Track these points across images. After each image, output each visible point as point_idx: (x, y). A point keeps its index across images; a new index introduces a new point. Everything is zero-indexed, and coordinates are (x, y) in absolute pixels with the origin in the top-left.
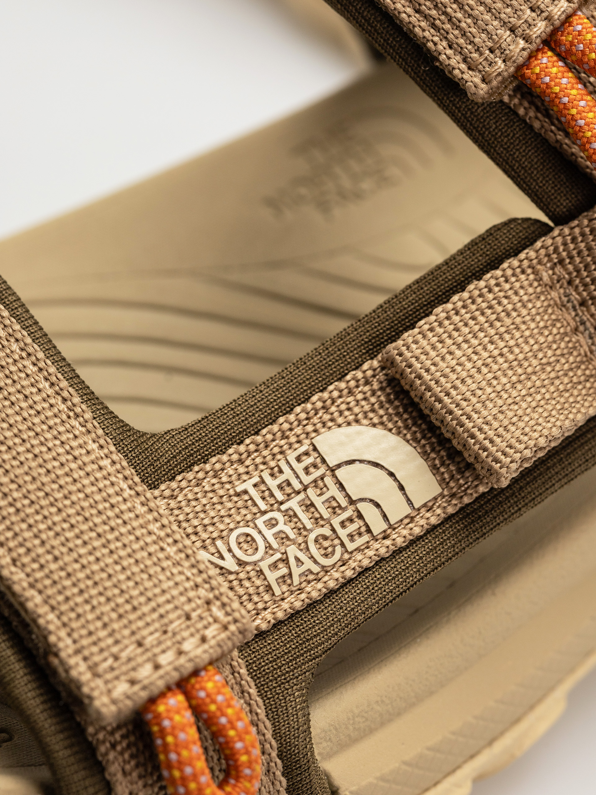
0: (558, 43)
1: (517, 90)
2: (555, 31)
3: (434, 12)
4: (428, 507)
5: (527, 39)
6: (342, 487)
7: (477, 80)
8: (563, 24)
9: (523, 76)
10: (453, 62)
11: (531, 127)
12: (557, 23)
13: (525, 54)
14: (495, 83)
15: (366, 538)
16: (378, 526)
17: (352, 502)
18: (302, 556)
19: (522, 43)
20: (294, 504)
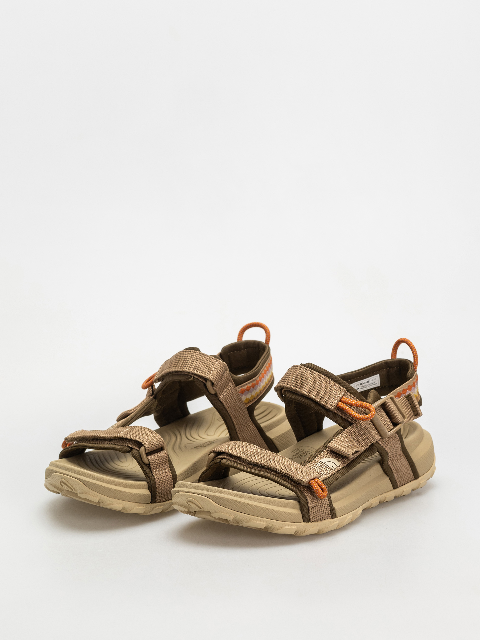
0: (342, 401)
1: (337, 409)
2: (341, 399)
3: (323, 399)
4: (339, 466)
5: (337, 400)
6: (326, 465)
7: (332, 407)
8: (342, 398)
9: (338, 406)
10: (327, 405)
11: (340, 416)
12: (341, 398)
13: (338, 402)
14: (334, 407)
15: (332, 470)
16: (333, 469)
17: (328, 466)
18: (324, 473)
19: (337, 401)
20: (320, 468)
